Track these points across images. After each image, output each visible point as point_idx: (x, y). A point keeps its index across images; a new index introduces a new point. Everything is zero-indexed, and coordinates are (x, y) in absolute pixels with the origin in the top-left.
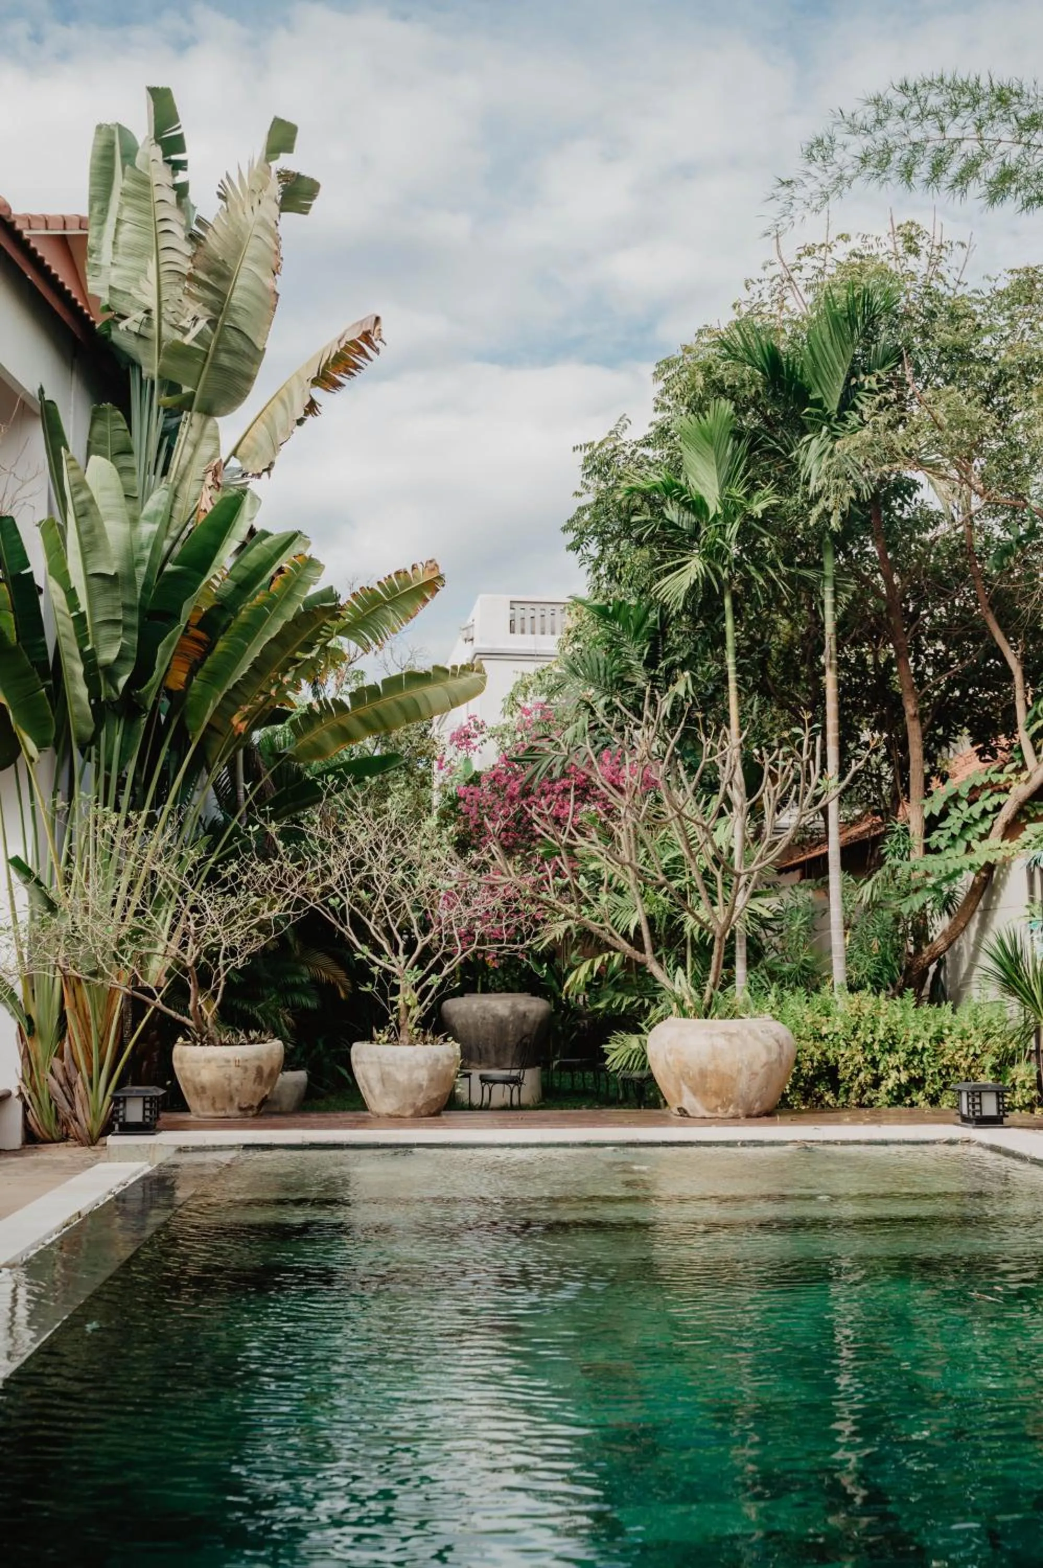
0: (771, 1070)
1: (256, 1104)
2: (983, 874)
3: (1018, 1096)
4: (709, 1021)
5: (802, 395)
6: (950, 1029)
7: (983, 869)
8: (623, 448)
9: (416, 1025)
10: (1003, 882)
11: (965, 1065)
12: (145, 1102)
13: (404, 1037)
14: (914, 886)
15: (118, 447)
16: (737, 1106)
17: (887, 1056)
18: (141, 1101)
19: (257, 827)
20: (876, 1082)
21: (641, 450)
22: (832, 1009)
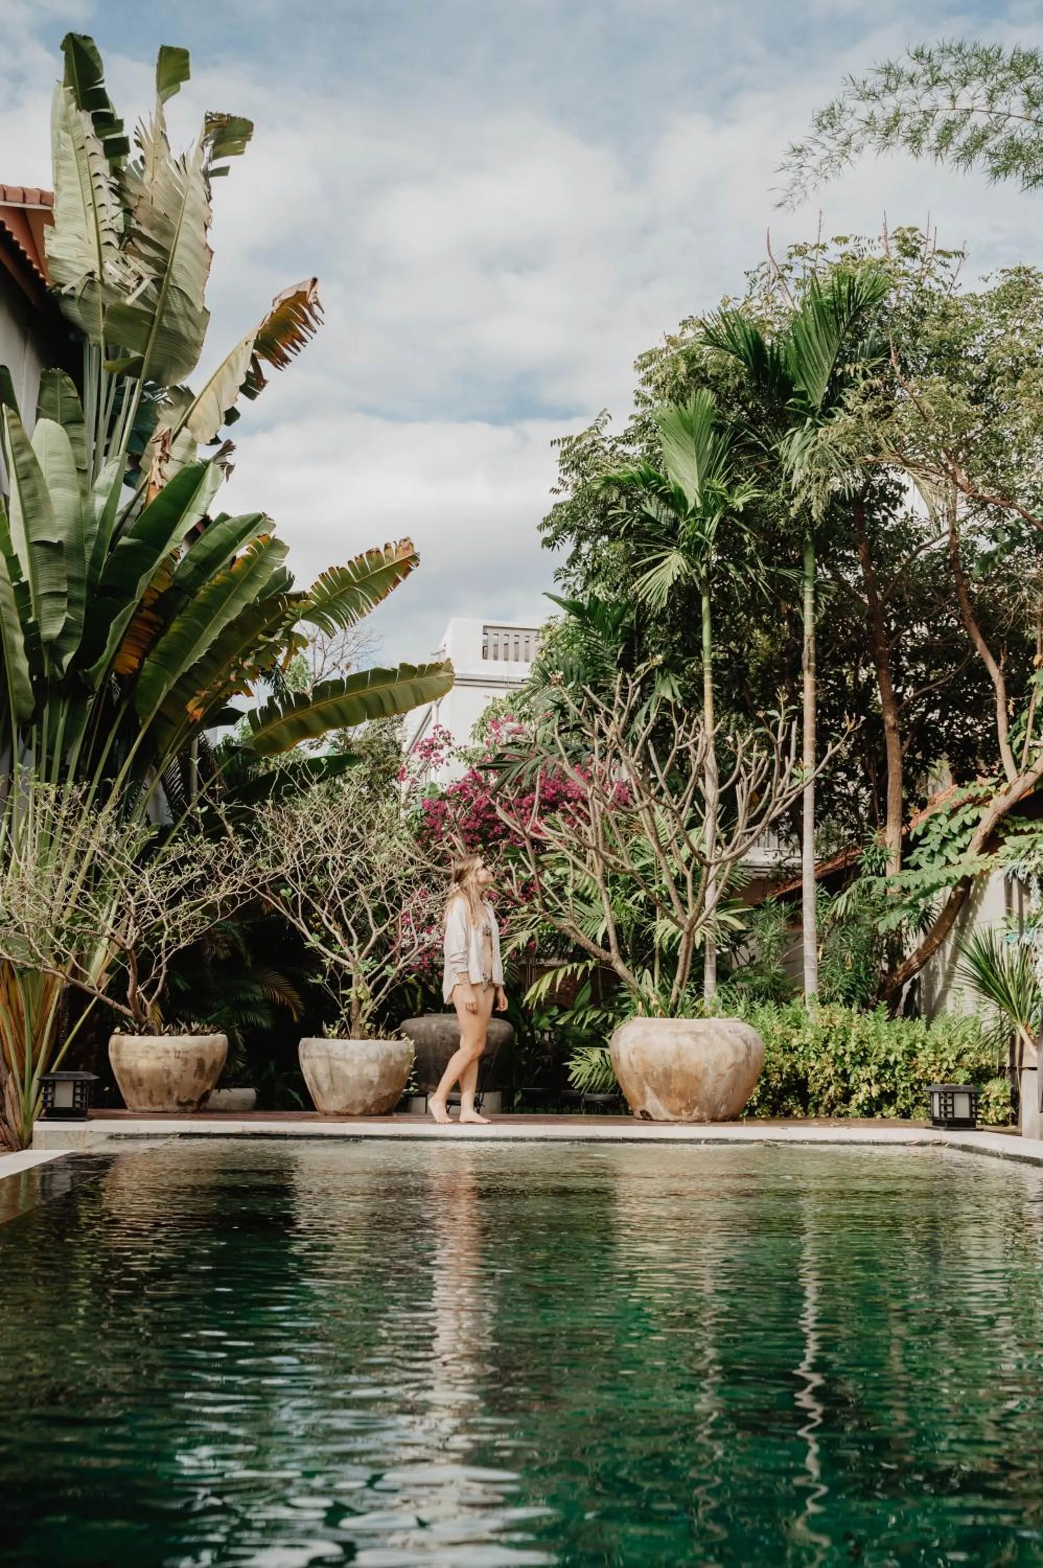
0: (738, 1071)
1: (196, 1099)
2: (960, 889)
3: (991, 1113)
4: (675, 1020)
5: (785, 387)
6: (924, 1044)
7: (959, 884)
8: (602, 444)
9: (369, 1020)
10: (979, 898)
11: (938, 1079)
12: (75, 1087)
13: (355, 1033)
14: (890, 902)
15: (70, 415)
16: (702, 1109)
17: (857, 1068)
18: (70, 1087)
19: (205, 809)
20: (847, 1096)
21: (621, 447)
22: (803, 1021)
